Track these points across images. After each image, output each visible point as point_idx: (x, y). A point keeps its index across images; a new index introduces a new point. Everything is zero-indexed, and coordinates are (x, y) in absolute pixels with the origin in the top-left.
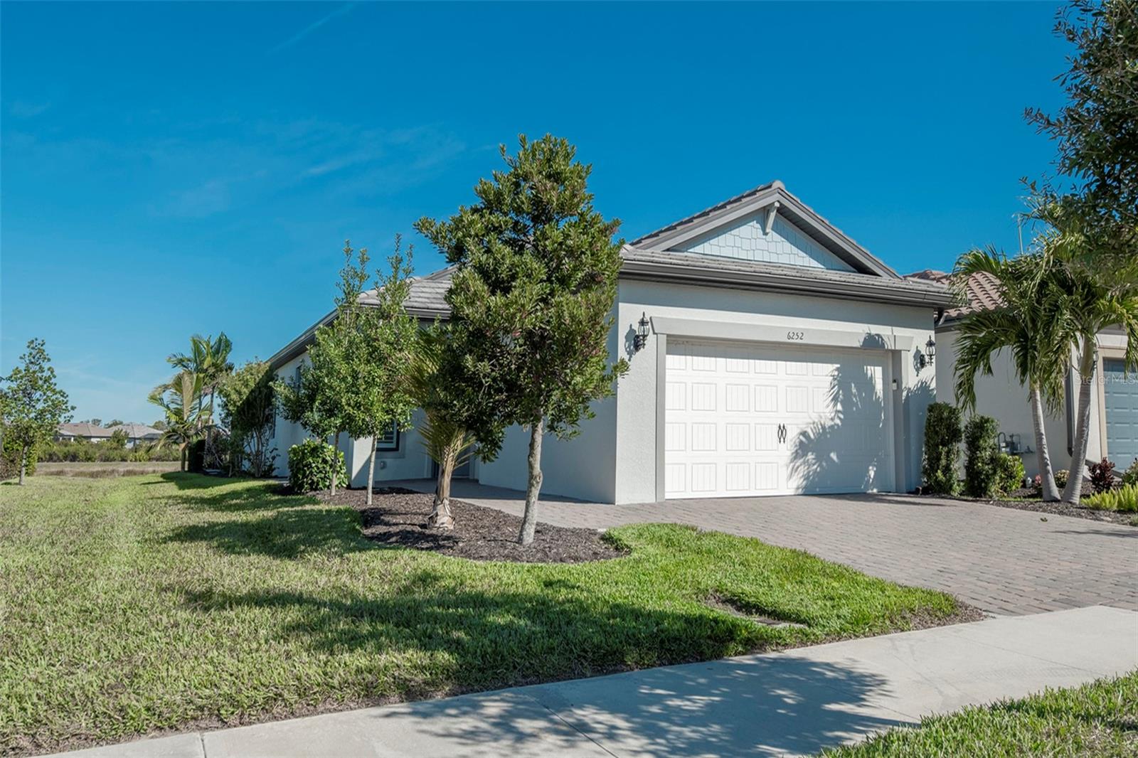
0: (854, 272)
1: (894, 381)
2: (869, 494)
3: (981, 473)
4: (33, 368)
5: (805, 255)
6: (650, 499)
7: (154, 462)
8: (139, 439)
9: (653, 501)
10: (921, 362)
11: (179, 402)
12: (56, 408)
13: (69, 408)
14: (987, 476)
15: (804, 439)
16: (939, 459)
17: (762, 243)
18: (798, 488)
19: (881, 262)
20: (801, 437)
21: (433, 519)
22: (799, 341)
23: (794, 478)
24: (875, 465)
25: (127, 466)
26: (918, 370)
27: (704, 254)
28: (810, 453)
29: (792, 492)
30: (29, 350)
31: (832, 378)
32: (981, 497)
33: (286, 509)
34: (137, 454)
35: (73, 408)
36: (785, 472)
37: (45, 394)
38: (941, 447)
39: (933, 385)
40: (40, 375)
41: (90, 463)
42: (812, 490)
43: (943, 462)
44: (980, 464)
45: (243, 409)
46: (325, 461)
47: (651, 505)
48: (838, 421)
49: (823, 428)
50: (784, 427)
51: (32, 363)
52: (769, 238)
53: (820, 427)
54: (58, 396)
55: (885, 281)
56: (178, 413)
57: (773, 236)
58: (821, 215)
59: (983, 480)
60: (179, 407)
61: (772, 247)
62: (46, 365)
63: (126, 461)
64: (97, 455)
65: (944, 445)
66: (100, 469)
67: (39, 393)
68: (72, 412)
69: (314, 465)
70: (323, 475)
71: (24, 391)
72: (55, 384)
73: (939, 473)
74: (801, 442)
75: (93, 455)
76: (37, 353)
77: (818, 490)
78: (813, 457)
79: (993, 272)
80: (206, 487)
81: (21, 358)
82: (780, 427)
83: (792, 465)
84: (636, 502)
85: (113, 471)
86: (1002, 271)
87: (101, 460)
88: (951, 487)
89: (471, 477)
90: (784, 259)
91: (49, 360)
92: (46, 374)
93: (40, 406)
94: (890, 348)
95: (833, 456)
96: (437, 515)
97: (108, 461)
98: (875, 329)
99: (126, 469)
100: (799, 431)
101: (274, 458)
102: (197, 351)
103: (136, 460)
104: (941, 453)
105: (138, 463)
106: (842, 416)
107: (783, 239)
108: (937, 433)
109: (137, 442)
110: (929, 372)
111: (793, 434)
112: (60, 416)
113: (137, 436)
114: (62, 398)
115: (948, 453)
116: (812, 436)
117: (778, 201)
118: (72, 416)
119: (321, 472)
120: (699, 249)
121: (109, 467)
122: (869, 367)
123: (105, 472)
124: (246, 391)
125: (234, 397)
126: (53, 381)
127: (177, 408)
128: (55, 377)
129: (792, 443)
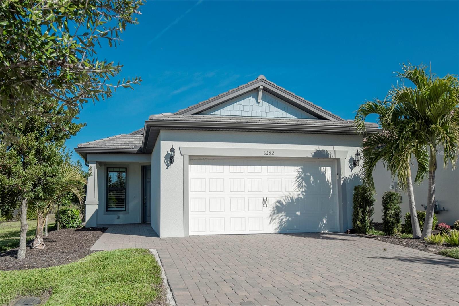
0: (316, 119)
1: (337, 174)
3: (389, 223)
5: (284, 112)
6: (180, 234)
9: (183, 236)
10: (354, 163)
14: (392, 223)
15: (279, 205)
16: (358, 215)
17: (256, 107)
18: (275, 229)
19: (331, 113)
20: (277, 204)
22: (271, 156)
24: (326, 218)
27: (220, 115)
28: (283, 212)
29: (273, 232)
31: (298, 173)
33: (13, 238)
36: (266, 221)
38: (359, 209)
42: (284, 231)
43: (360, 217)
47: (182, 238)
48: (301, 196)
49: (292, 199)
50: (266, 199)
52: (260, 104)
53: (290, 199)
55: (333, 122)
57: (263, 103)
58: (289, 91)
59: (390, 226)
61: (263, 109)
65: (361, 207)
73: (358, 223)
74: (277, 206)
78: (284, 214)
82: (264, 199)
83: (270, 218)
84: (172, 237)
88: (366, 230)
90: (270, 115)
94: (332, 157)
95: (298, 213)
98: (321, 148)
100: (276, 200)
104: (359, 212)
106: (304, 194)
107: (269, 105)
108: (357, 201)
110: (359, 169)
111: (272, 202)
115: (363, 212)
116: (285, 203)
117: (262, 86)
120: (217, 112)
122: (322, 168)
129: (272, 207)
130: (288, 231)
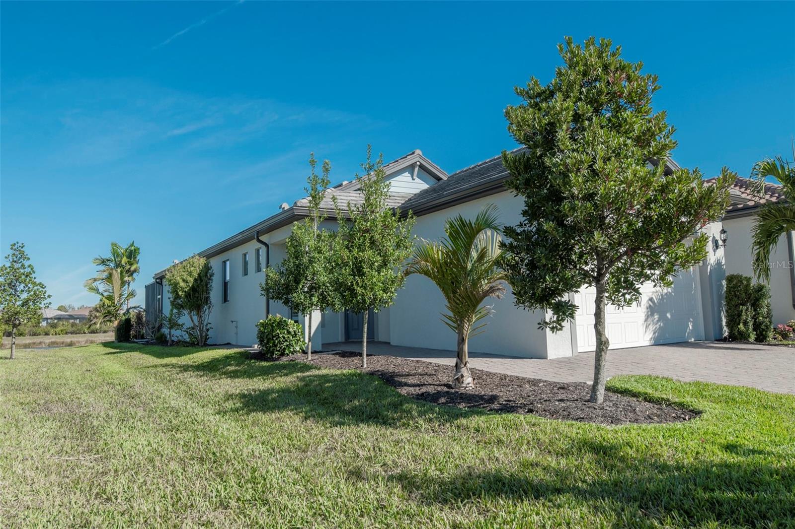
2: (690, 342)
3: (763, 325)
4: (16, 266)
6: (568, 354)
7: (70, 335)
8: (51, 318)
9: (571, 355)
10: (716, 245)
11: (111, 291)
12: (37, 297)
13: (46, 296)
14: (766, 326)
15: (651, 304)
16: (741, 315)
18: (650, 340)
20: (650, 302)
21: (459, 380)
23: (647, 333)
24: (691, 322)
25: (50, 339)
26: (715, 251)
28: (655, 314)
29: (648, 343)
30: (11, 252)
32: (763, 342)
34: (57, 330)
35: (49, 296)
36: (642, 329)
37: (27, 286)
38: (741, 307)
39: (723, 262)
40: (22, 271)
41: (22, 337)
43: (744, 317)
44: (761, 318)
45: (189, 294)
46: (289, 332)
47: (569, 358)
48: (669, 290)
49: (662, 295)
51: (15, 262)
54: (39, 287)
56: (110, 298)
59: (763, 330)
60: (111, 294)
62: (26, 263)
63: (48, 335)
64: (27, 331)
65: (743, 305)
66: (31, 342)
67: (23, 285)
68: (48, 301)
69: (281, 336)
70: (288, 343)
71: (9, 284)
72: (35, 278)
73: (741, 326)
74: (650, 306)
75: (24, 331)
76: (19, 254)
77: (661, 341)
78: (657, 316)
79: (778, 176)
80: (179, 355)
81: (6, 258)
83: (646, 323)
84: (561, 357)
85: (41, 343)
86: (786, 176)
87: (30, 335)
88: (749, 336)
89: (376, 340)
91: (29, 259)
92: (28, 270)
93: (24, 296)
95: (669, 315)
96: (462, 376)
97: (35, 335)
99: (50, 341)
100: (648, 298)
101: (208, 330)
102: (115, 254)
103: (56, 334)
104: (742, 311)
105: (58, 336)
109: (49, 321)
110: (721, 252)
111: (645, 300)
112: (40, 303)
113: (48, 317)
114: (41, 289)
116: (656, 301)
118: (50, 303)
119: (286, 341)
121: (37, 339)
123: (34, 343)
124: (191, 280)
125: (182, 284)
126: (33, 275)
127: (109, 295)
128: (34, 272)
129: (645, 307)
130: (661, 342)
